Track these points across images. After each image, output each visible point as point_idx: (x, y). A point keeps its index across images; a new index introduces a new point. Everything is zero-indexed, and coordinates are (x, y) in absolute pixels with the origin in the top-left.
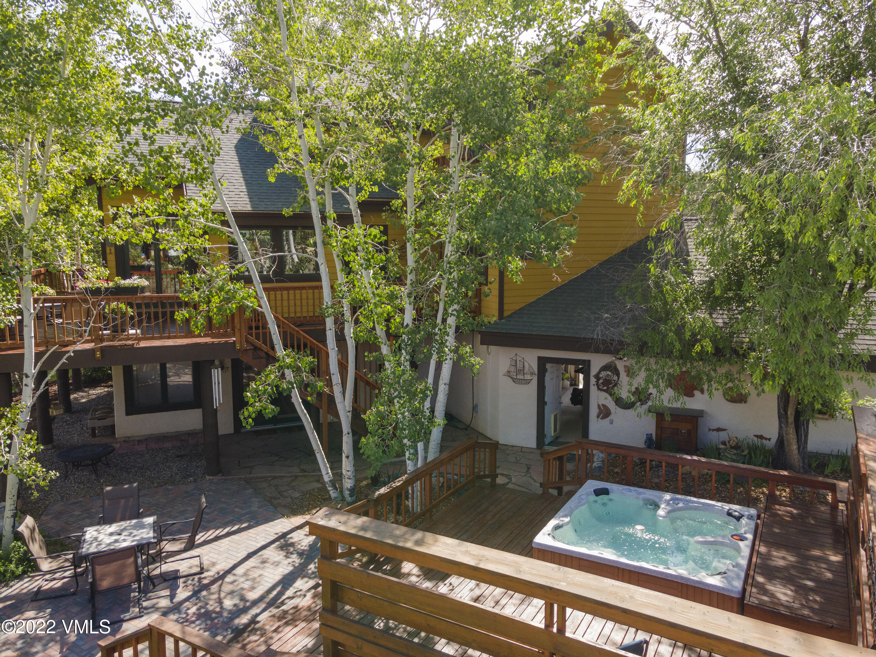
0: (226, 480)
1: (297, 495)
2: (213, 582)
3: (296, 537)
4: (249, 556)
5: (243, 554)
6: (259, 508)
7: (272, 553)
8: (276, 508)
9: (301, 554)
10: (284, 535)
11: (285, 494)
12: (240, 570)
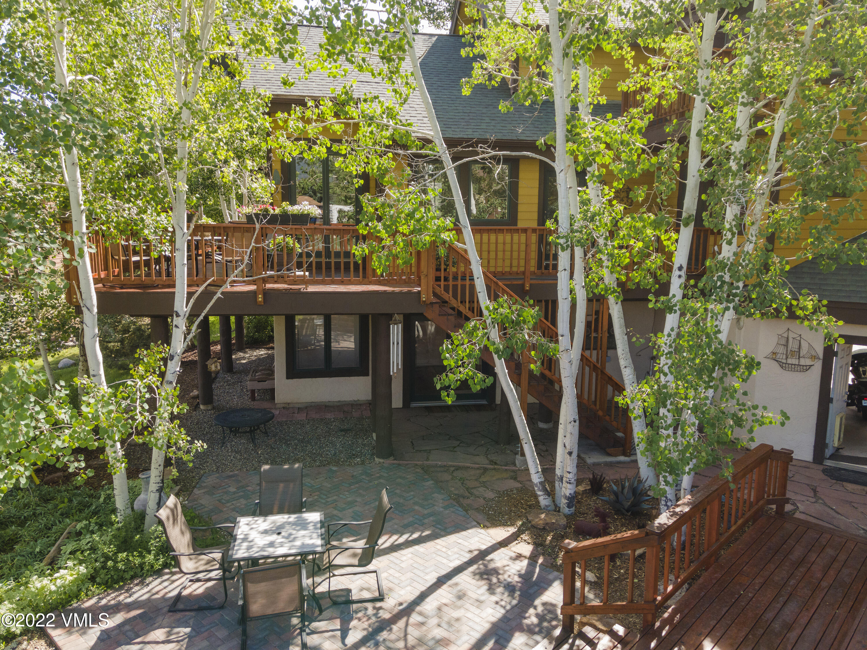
0: (399, 465)
1: (490, 495)
3: (499, 558)
4: (441, 582)
5: (431, 579)
6: (445, 508)
8: (466, 511)
9: (510, 588)
10: (483, 554)
11: (475, 491)
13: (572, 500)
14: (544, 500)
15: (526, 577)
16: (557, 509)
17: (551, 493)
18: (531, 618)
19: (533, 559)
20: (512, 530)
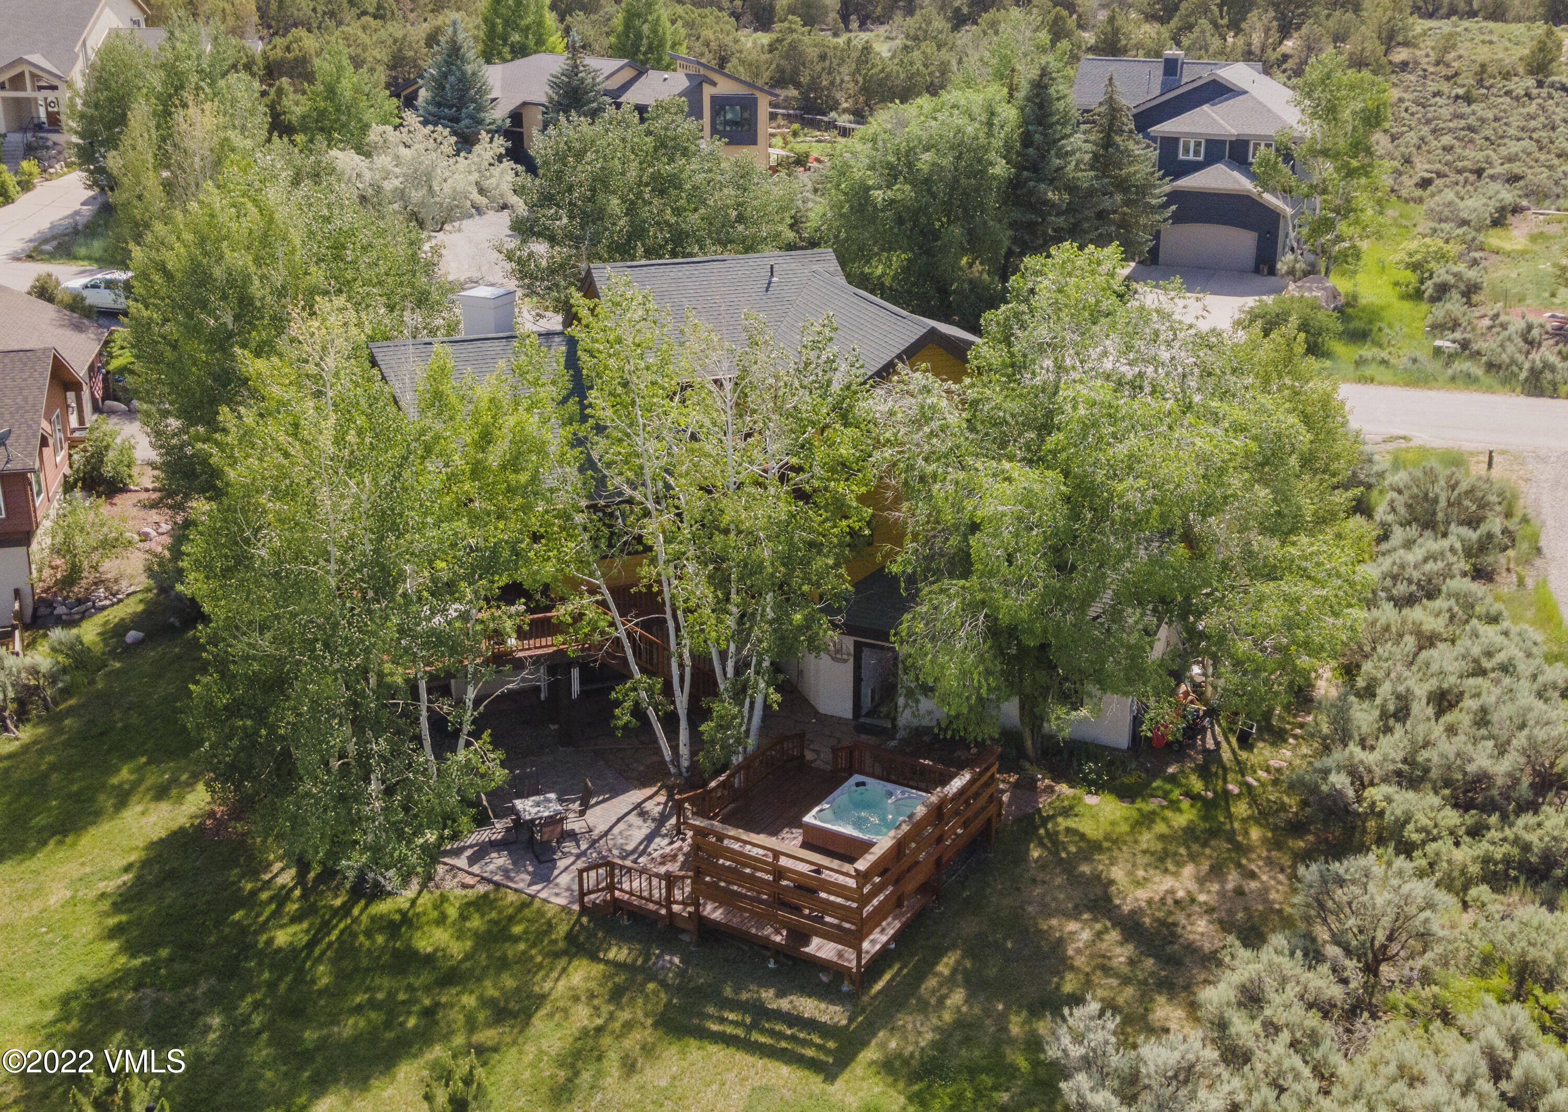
0: (577, 751)
2: (601, 838)
3: (648, 806)
4: (619, 820)
5: (614, 819)
6: (614, 780)
7: (632, 818)
8: (627, 780)
9: (654, 820)
10: (639, 805)
11: (632, 768)
12: (616, 831)
13: (688, 769)
14: (673, 770)
15: (662, 814)
16: (681, 774)
17: (678, 766)
18: (664, 831)
19: (666, 804)
20: (655, 789)
